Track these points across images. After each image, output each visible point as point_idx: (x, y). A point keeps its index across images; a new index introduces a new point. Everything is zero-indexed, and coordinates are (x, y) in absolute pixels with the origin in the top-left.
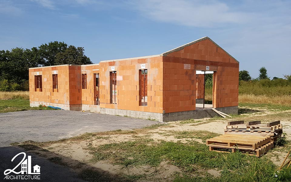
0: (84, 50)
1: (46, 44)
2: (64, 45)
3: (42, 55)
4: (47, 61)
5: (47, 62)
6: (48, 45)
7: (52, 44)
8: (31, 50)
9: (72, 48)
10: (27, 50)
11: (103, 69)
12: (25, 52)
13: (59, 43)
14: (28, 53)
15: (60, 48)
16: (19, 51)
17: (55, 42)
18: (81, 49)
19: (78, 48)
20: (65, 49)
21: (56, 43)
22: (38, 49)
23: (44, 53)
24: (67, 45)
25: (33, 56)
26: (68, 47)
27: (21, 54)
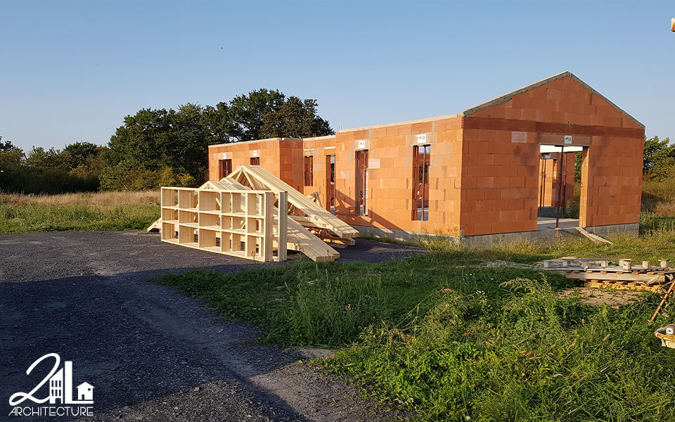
0: (316, 105)
1: (244, 96)
2: (278, 96)
3: (237, 118)
4: (246, 129)
5: (246, 132)
6: (248, 96)
7: (255, 94)
8: (216, 109)
9: (294, 101)
10: (209, 108)
11: (343, 146)
12: (204, 113)
13: (268, 93)
14: (210, 113)
15: (271, 102)
16: (192, 111)
17: (261, 90)
18: (310, 103)
19: (306, 101)
20: (281, 103)
21: (263, 92)
22: (229, 105)
23: (240, 114)
24: (283, 96)
25: (218, 120)
26: (286, 100)
27: (197, 117)
